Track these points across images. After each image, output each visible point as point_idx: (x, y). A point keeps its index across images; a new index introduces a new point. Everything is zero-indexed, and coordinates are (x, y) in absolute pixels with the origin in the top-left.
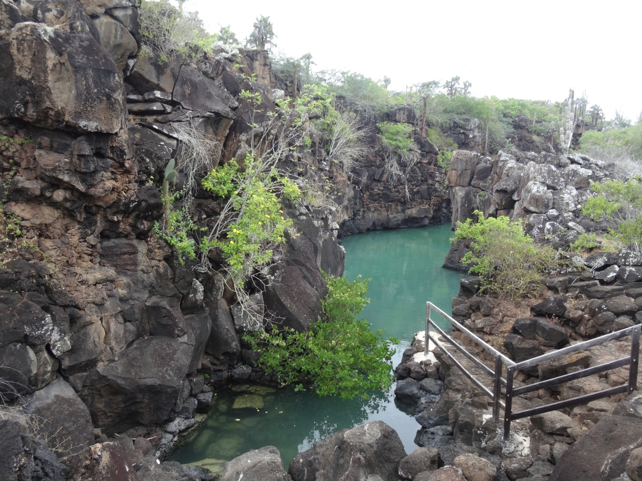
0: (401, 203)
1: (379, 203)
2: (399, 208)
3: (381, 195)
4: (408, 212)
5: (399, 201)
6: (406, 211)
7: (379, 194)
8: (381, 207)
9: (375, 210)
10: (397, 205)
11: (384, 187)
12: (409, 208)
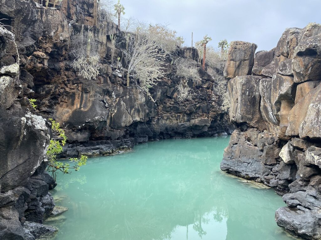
0: (187, 114)
1: (170, 114)
2: (186, 118)
3: (172, 108)
4: (193, 121)
5: (185, 112)
6: (191, 121)
7: (170, 107)
8: (172, 117)
9: (167, 118)
10: (184, 116)
11: (174, 102)
12: (193, 119)
